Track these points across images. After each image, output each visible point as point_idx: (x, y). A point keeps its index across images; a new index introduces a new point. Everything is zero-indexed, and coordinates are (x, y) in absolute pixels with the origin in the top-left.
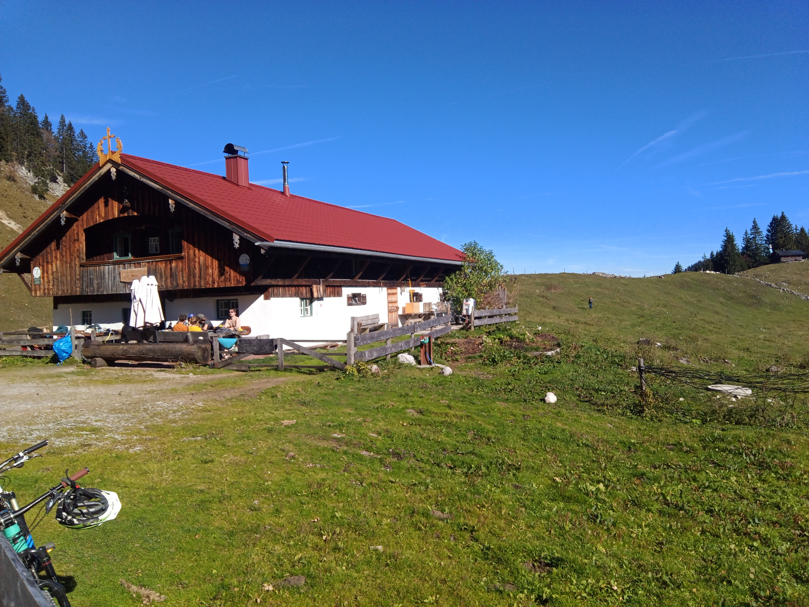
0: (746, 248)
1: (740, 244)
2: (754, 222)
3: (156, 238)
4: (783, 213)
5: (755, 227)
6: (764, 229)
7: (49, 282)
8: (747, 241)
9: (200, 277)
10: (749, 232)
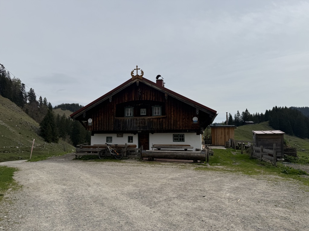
0: (235, 120)
1: (233, 118)
2: (238, 112)
3: (144, 109)
4: (247, 109)
5: (238, 113)
6: (241, 114)
7: (96, 124)
8: (236, 118)
9: (174, 125)
10: (236, 115)
